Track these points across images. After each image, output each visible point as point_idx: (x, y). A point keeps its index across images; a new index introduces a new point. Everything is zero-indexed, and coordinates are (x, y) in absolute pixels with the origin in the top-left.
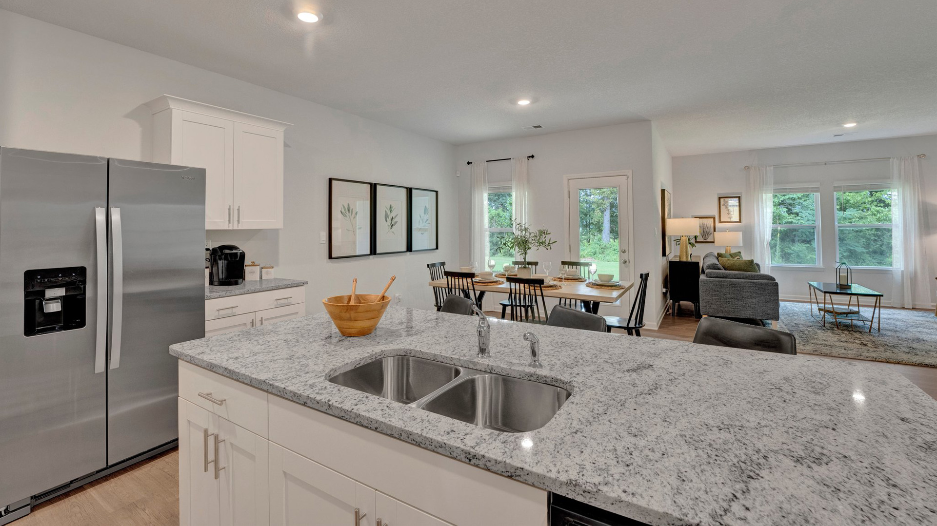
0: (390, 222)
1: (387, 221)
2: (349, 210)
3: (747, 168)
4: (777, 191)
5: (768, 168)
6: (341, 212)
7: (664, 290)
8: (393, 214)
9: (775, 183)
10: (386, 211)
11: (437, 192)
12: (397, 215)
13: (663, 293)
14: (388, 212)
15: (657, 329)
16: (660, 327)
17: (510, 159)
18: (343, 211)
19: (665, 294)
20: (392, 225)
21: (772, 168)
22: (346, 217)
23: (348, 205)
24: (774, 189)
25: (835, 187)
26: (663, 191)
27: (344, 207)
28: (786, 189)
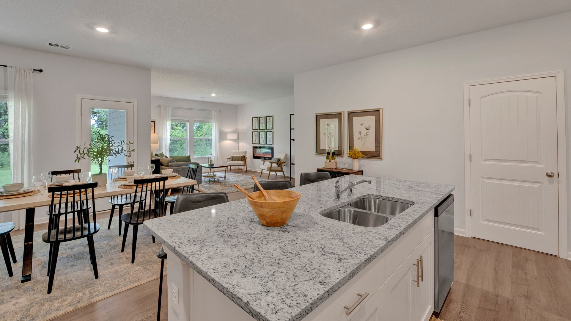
3: (160, 106)
4: (174, 120)
5: (169, 108)
9: (172, 116)
17: (6, 66)
21: (171, 108)
24: (171, 119)
25: (194, 120)
28: (176, 119)
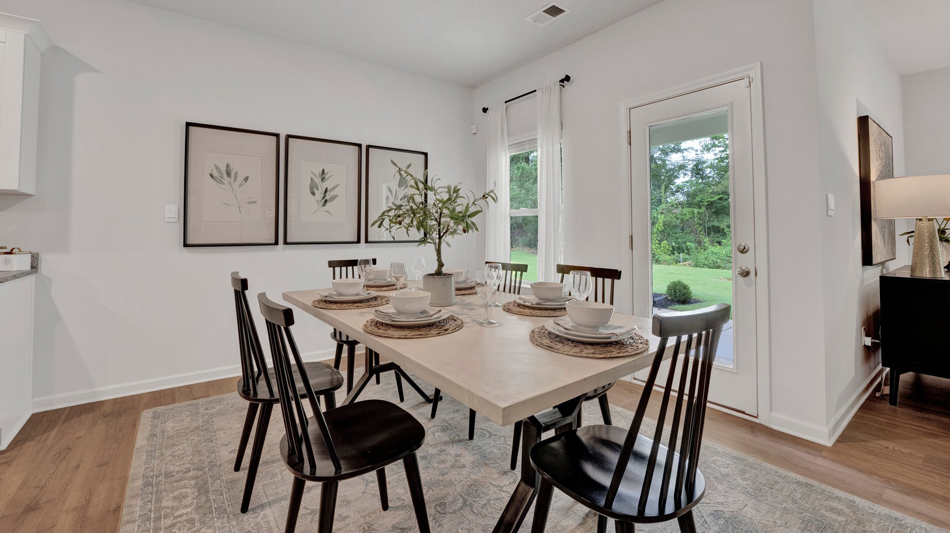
0: (322, 196)
1: (313, 194)
2: (229, 174)
6: (211, 175)
7: (868, 341)
8: (328, 184)
10: (312, 179)
11: (426, 154)
12: (337, 186)
13: (865, 346)
14: (318, 180)
15: (829, 443)
16: (843, 439)
17: (535, 91)
18: (216, 174)
19: (869, 351)
20: (326, 201)
22: (223, 183)
23: (228, 166)
26: (863, 122)
27: (217, 168)
